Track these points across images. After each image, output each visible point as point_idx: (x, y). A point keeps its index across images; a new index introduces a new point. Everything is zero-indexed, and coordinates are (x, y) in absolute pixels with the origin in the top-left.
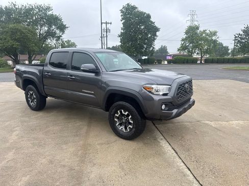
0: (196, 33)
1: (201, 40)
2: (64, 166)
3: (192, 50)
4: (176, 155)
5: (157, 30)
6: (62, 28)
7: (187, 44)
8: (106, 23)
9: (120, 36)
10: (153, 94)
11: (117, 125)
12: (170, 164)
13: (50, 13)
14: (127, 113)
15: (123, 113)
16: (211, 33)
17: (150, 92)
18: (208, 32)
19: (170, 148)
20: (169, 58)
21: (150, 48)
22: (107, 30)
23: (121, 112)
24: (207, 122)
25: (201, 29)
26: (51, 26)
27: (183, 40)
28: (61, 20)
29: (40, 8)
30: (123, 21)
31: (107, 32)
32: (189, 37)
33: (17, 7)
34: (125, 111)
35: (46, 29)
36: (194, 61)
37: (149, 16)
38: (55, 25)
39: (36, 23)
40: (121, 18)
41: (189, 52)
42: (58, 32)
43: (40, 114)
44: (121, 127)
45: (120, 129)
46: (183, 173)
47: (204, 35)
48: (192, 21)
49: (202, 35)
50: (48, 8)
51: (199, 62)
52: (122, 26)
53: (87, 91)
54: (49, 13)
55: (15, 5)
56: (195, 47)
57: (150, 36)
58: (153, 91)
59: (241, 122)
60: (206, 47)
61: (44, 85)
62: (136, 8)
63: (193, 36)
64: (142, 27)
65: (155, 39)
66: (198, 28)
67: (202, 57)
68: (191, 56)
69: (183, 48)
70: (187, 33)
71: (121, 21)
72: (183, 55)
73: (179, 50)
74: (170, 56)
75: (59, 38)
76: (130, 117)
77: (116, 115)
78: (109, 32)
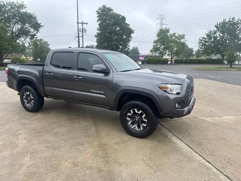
0: (167, 36)
1: (171, 42)
2: (91, 168)
3: (163, 52)
4: (191, 150)
5: (131, 31)
6: (37, 27)
7: (159, 46)
8: (82, 23)
9: (96, 36)
10: (168, 93)
11: (129, 124)
12: (190, 159)
13: (24, 10)
14: (141, 111)
15: (136, 112)
16: (179, 36)
17: (165, 91)
18: (177, 35)
19: (183, 144)
20: (141, 58)
21: (125, 49)
22: (83, 30)
23: (134, 111)
24: (203, 118)
25: (171, 32)
26: (24, 24)
27: (155, 42)
28: (35, 19)
29: (13, 6)
30: (99, 22)
31: (83, 32)
32: (160, 39)
34: (138, 110)
35: (19, 26)
36: (165, 62)
37: (124, 19)
38: (29, 23)
39: (8, 20)
40: (97, 19)
41: (160, 53)
42: (32, 30)
43: (39, 116)
44: (134, 126)
45: (132, 128)
46: (205, 166)
47: (174, 38)
48: (162, 24)
49: (172, 38)
50: (22, 6)
51: (169, 63)
52: (98, 27)
53: (96, 91)
54: (22, 11)
56: (165, 49)
57: (125, 37)
58: (168, 90)
59: (232, 117)
60: (176, 49)
61: (43, 86)
62: (112, 10)
63: (164, 38)
64: (118, 29)
65: (130, 41)
66: (168, 31)
67: (172, 58)
68: (162, 57)
69: (155, 49)
70: (158, 35)
72: (155, 56)
73: (151, 51)
74: (142, 56)
75: (33, 36)
76: (144, 115)
77: (128, 114)
78: (85, 32)
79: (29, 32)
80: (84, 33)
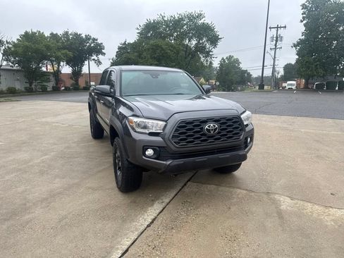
6: (214, 40)
8: (277, 28)
9: (295, 46)
13: (202, 21)
17: (132, 128)
22: (277, 37)
28: (213, 30)
30: (305, 22)
31: (277, 41)
33: (166, 19)
38: (207, 36)
40: (301, 17)
50: (200, 16)
54: (200, 22)
55: (163, 17)
58: (134, 126)
71: (302, 21)
75: (208, 53)
78: (281, 41)
79: (205, 47)
80: (279, 42)
